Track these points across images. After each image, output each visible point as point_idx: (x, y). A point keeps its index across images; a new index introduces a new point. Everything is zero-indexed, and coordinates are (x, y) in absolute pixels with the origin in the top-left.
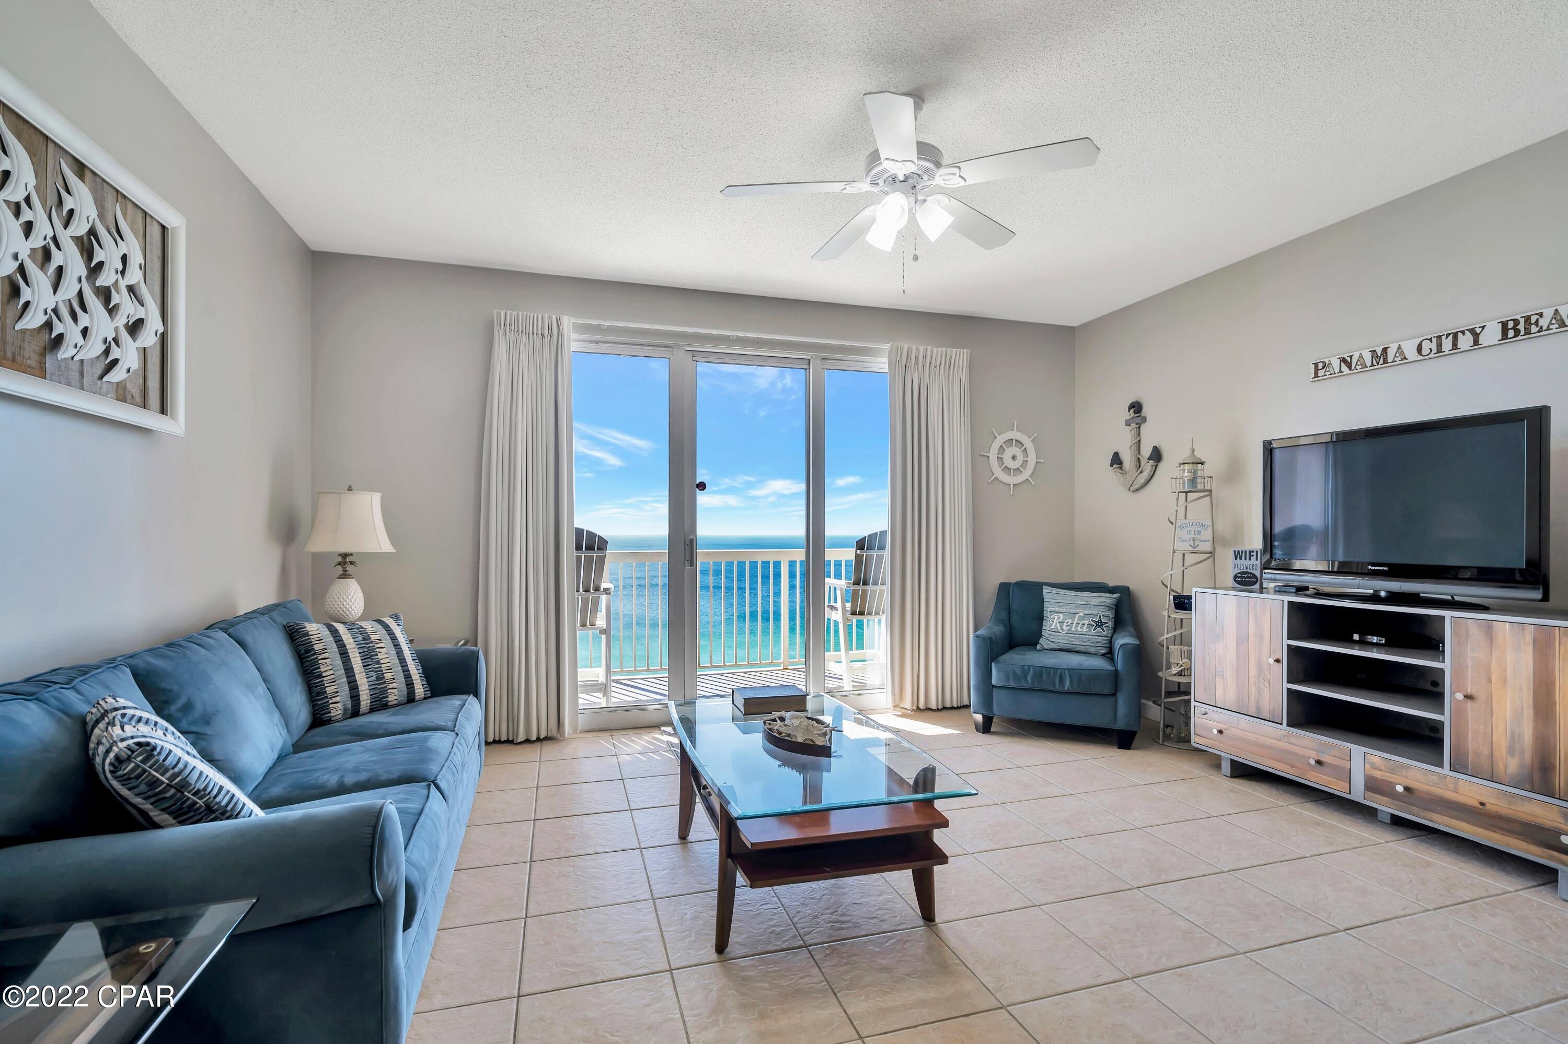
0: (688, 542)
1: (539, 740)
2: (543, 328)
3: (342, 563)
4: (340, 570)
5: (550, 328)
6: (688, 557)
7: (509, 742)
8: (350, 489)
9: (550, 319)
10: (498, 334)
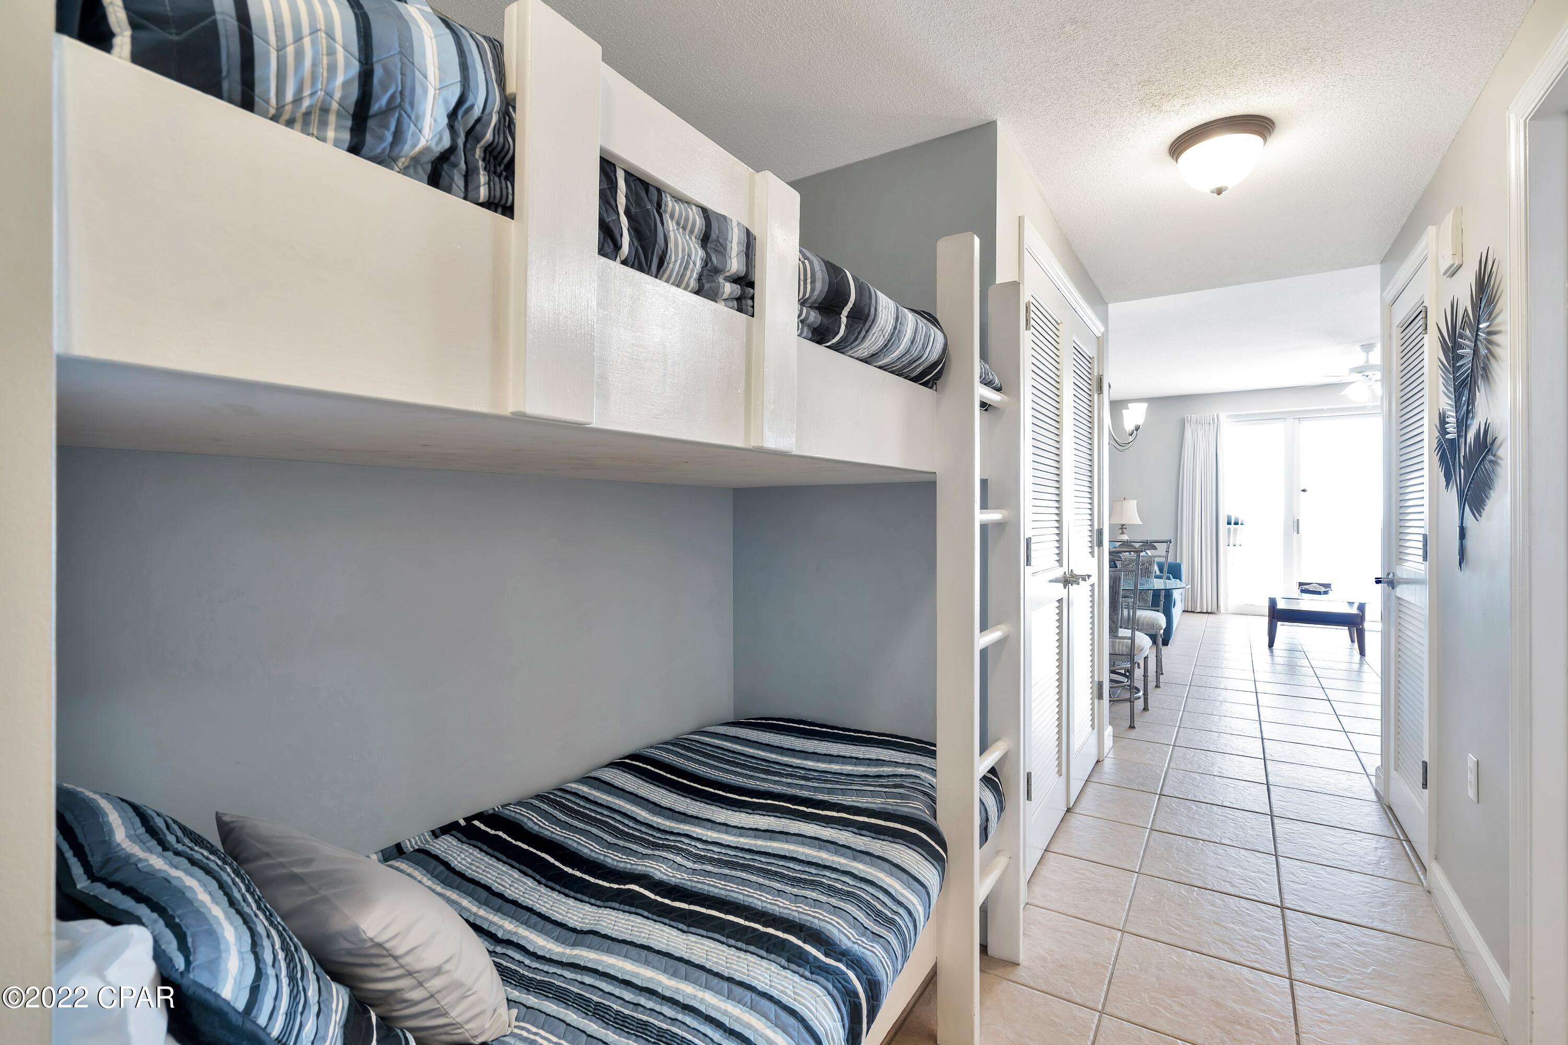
0: (1296, 521)
1: (1207, 613)
2: (1210, 420)
3: (1122, 529)
4: (1121, 531)
5: (1213, 420)
6: (1296, 529)
7: (1194, 612)
8: (1125, 499)
9: (1213, 415)
10: (1187, 426)
